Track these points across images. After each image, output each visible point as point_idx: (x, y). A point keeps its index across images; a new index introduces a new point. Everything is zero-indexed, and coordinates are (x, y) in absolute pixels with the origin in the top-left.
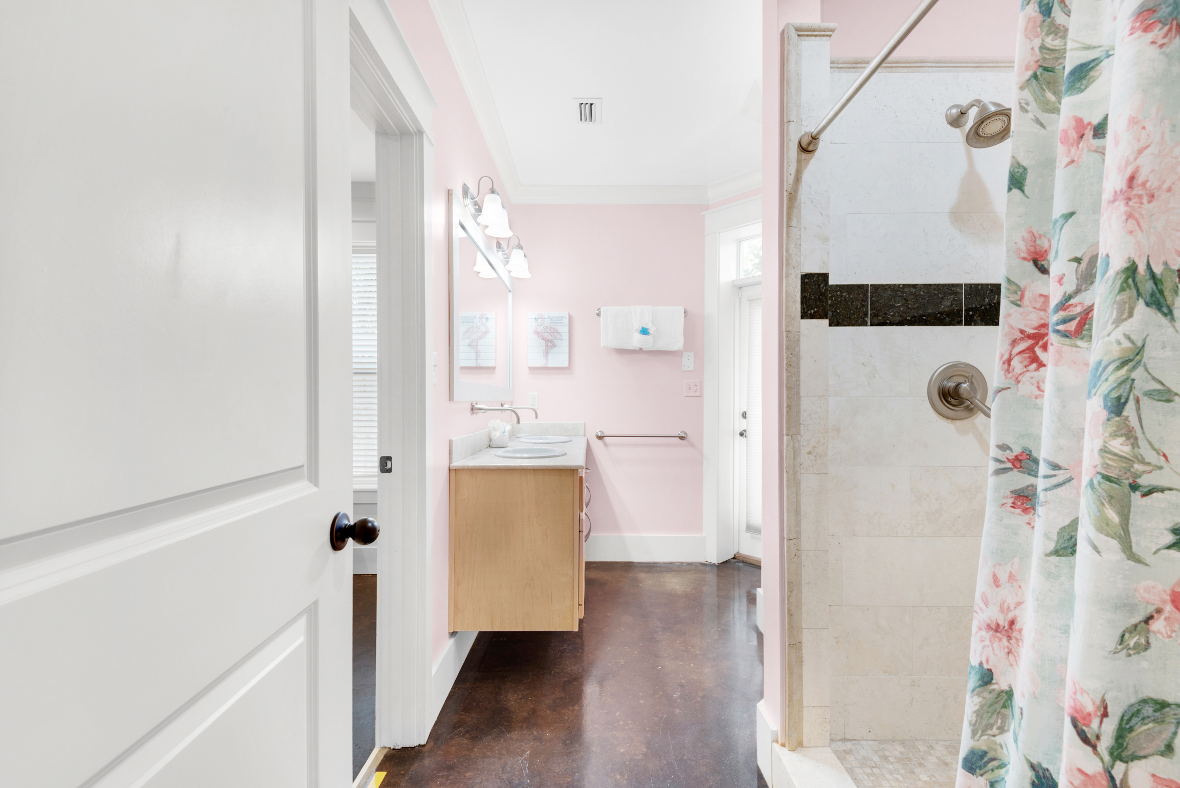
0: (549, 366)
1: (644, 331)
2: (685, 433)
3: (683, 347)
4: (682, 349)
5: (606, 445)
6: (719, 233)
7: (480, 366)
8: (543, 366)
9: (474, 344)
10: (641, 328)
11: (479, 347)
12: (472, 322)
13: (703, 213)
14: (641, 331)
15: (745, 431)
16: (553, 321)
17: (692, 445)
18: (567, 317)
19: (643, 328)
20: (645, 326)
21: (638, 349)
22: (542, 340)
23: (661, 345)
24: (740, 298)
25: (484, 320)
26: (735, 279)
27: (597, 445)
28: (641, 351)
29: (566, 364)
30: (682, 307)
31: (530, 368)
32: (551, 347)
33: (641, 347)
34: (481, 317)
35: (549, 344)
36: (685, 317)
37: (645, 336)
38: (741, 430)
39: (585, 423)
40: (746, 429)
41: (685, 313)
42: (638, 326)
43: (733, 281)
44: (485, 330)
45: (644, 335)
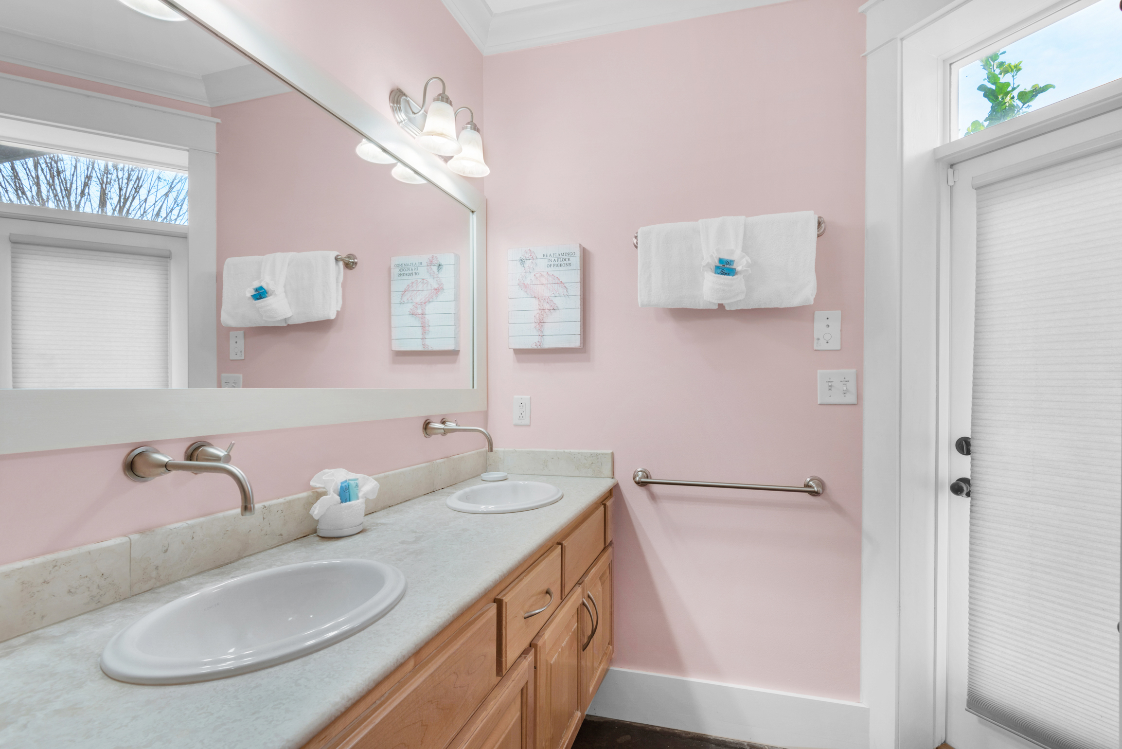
0: (546, 345)
1: (725, 268)
2: (822, 484)
3: (815, 299)
4: (812, 302)
5: (653, 497)
6: (902, 39)
7: (430, 349)
8: (534, 347)
9: (420, 311)
10: (717, 261)
11: (426, 316)
12: (416, 274)
13: (861, 9)
14: (717, 267)
15: (966, 481)
16: (552, 263)
17: (838, 508)
18: (578, 253)
19: (720, 260)
20: (726, 257)
21: (716, 307)
22: (534, 299)
23: (763, 297)
24: (951, 187)
25: (435, 269)
26: (938, 144)
27: (634, 498)
28: (721, 311)
29: (576, 342)
30: (812, 212)
31: (518, 352)
32: (549, 310)
33: (720, 302)
34: (430, 264)
35: (546, 306)
36: (818, 236)
37: (726, 277)
38: (954, 481)
39: (612, 454)
40: (968, 476)
41: (819, 224)
42: (710, 256)
43: (935, 151)
44: (436, 287)
45: (723, 276)
